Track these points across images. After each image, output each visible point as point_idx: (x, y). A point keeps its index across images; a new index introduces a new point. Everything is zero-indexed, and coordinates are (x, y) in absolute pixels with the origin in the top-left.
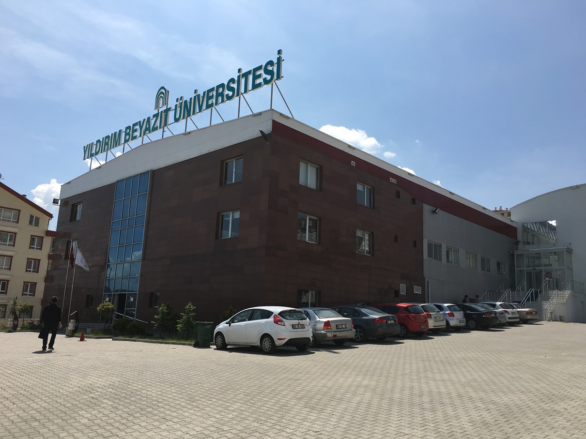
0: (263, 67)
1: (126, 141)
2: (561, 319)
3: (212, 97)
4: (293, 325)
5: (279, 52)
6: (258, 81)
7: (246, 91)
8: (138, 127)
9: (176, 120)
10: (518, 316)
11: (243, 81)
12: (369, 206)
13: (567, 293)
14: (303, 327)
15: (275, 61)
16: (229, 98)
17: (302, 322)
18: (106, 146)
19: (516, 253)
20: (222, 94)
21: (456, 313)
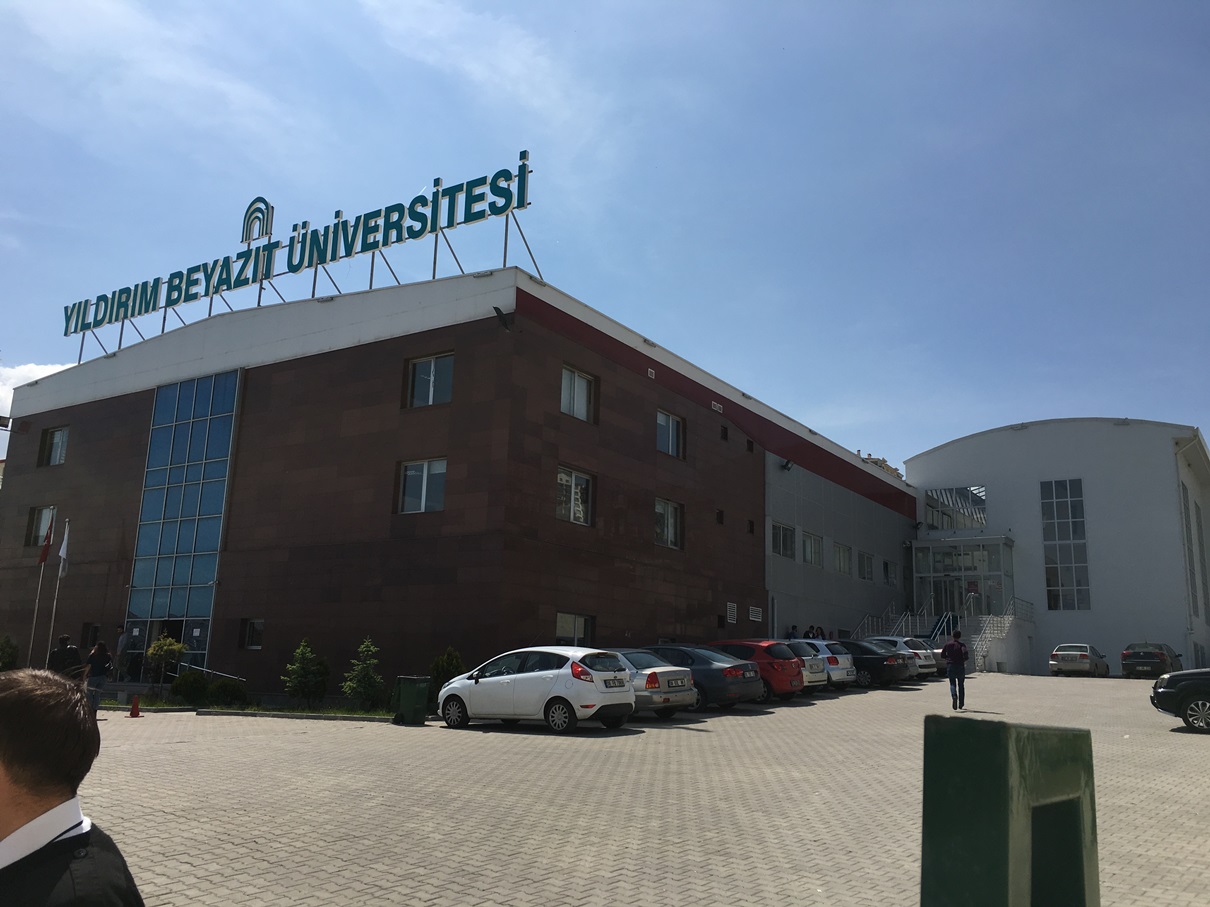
0: (489, 181)
1: (170, 303)
2: (1000, 669)
3: (376, 229)
4: (605, 681)
5: (524, 155)
6: (477, 207)
7: (451, 224)
8: (200, 276)
9: (293, 268)
10: (934, 662)
11: (444, 203)
12: (675, 455)
13: (1008, 620)
14: (621, 683)
15: (515, 171)
16: (414, 234)
17: (620, 675)
18: (122, 310)
19: (915, 544)
20: (398, 225)
21: (840, 658)
